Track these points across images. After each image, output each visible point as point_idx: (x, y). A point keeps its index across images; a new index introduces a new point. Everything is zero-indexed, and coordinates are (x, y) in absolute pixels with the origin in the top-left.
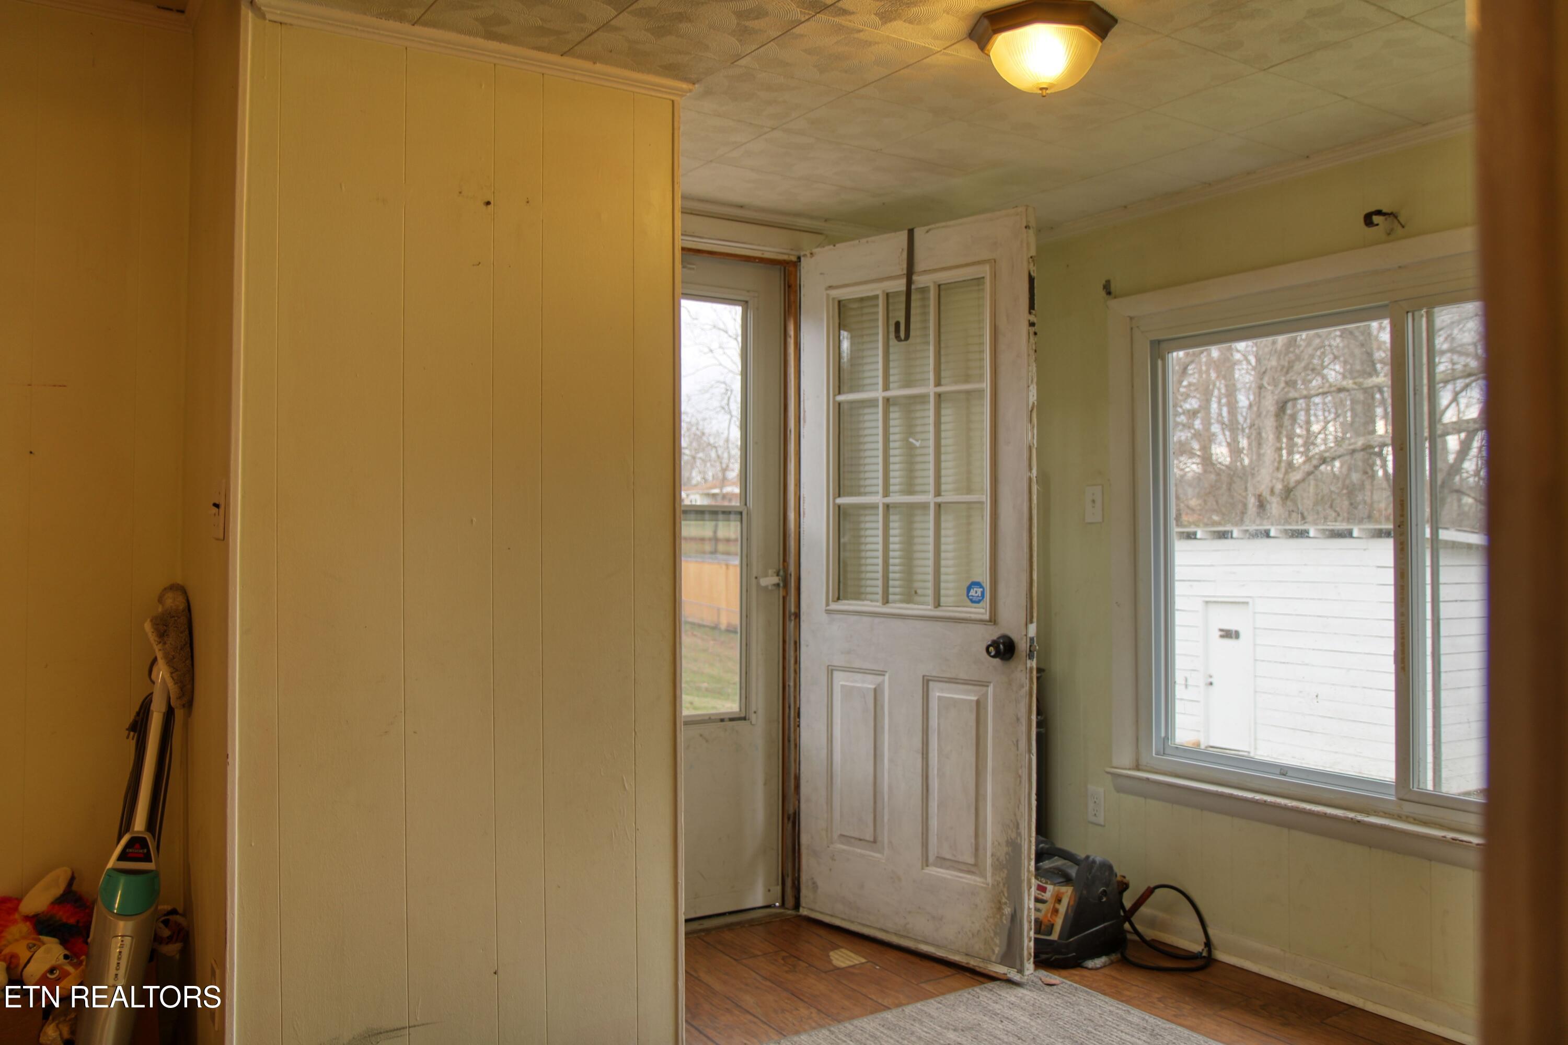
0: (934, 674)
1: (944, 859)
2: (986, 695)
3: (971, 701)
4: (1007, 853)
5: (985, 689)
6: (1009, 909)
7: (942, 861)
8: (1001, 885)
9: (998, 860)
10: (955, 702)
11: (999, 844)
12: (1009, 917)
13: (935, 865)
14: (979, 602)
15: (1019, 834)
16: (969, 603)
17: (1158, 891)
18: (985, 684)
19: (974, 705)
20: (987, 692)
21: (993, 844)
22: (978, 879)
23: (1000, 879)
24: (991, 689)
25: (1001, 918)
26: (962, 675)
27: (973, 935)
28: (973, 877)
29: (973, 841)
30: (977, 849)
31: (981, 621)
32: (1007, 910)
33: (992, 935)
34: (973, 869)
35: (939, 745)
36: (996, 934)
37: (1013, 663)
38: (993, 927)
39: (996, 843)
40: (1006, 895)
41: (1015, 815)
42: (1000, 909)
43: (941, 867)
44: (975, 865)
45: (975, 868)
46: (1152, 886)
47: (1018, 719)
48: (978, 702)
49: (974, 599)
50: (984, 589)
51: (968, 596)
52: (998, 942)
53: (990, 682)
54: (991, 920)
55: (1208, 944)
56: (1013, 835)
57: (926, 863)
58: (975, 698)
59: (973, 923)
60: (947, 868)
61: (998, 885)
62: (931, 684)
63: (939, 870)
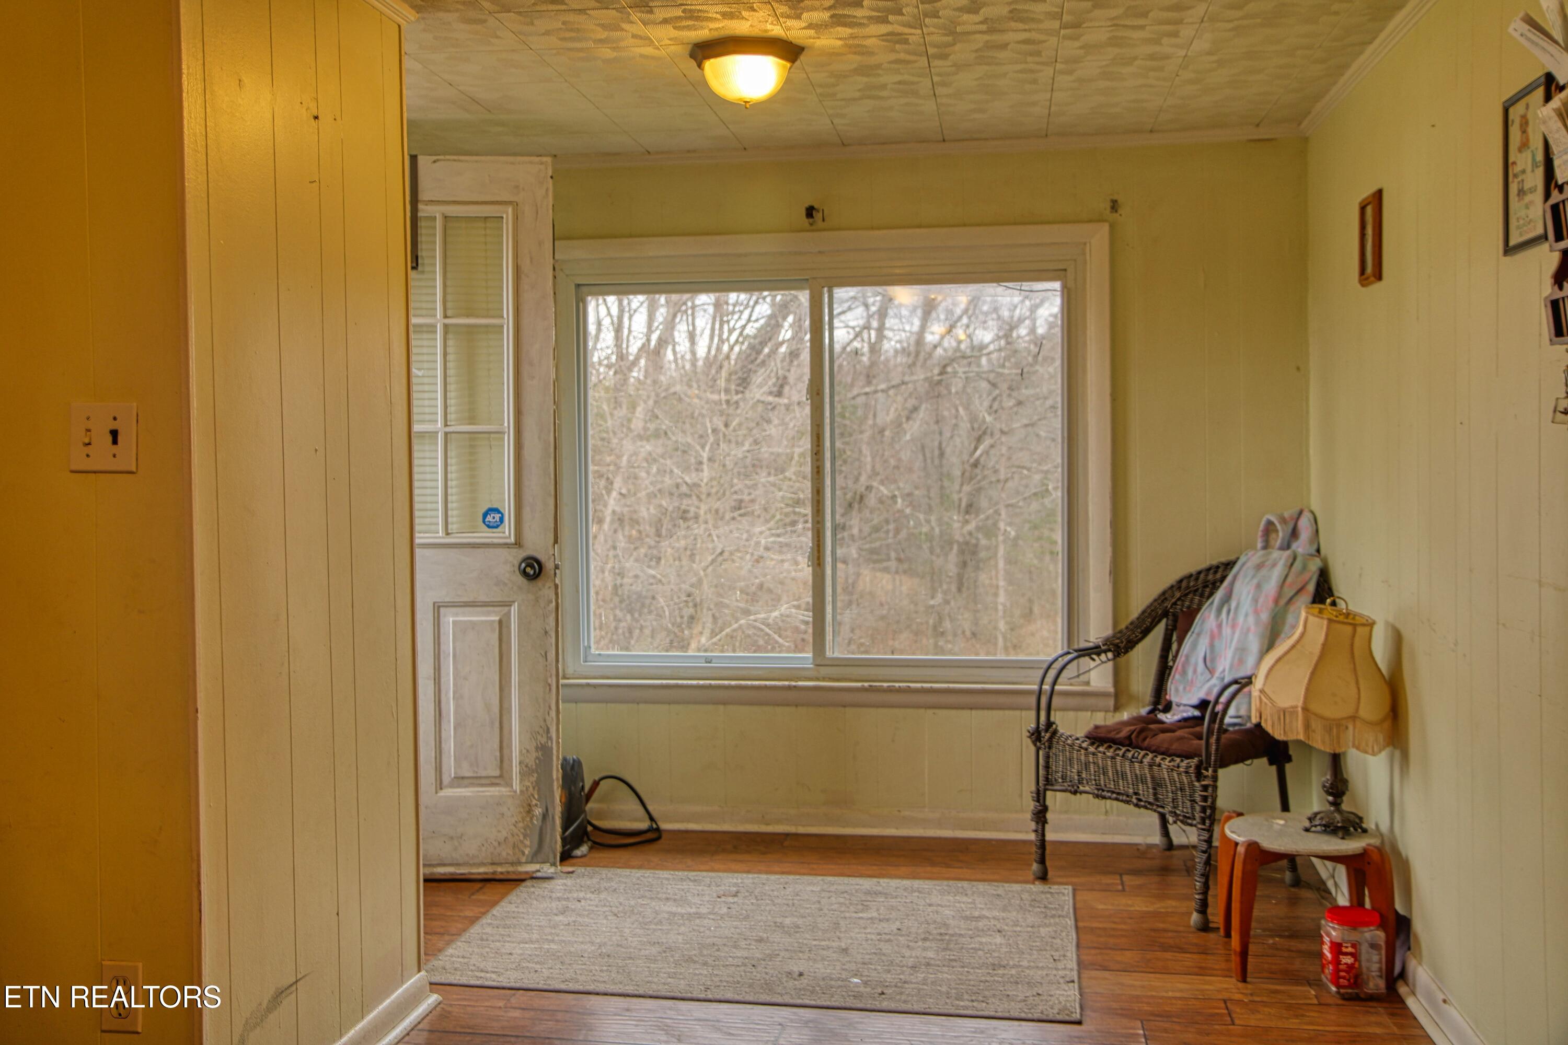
0: (447, 600)
1: (463, 778)
2: (508, 614)
3: (493, 621)
4: (537, 758)
5: (506, 609)
6: (540, 810)
7: (459, 780)
8: (531, 789)
9: (526, 766)
10: (473, 624)
11: (528, 751)
12: (540, 818)
13: (451, 786)
14: (497, 527)
15: (550, 738)
16: (487, 529)
17: (602, 783)
18: (509, 604)
19: (497, 626)
20: (509, 612)
21: (521, 752)
22: (503, 789)
23: (529, 784)
24: (514, 609)
25: (531, 819)
26: (483, 598)
27: (499, 843)
28: (497, 789)
29: (498, 754)
30: (502, 761)
31: (507, 545)
32: (538, 811)
33: (522, 838)
34: (497, 781)
35: (455, 668)
36: (525, 836)
37: (539, 583)
38: (522, 830)
39: (524, 751)
40: (536, 797)
41: (545, 721)
42: (530, 812)
43: (459, 786)
44: (501, 776)
45: (502, 778)
46: (597, 778)
47: (546, 632)
48: (500, 622)
49: (491, 524)
50: (502, 514)
51: (484, 522)
52: (528, 842)
53: (514, 602)
54: (521, 825)
55: (652, 819)
56: (544, 740)
57: (440, 786)
58: (497, 618)
59: (499, 831)
60: (466, 787)
61: (527, 789)
62: (442, 610)
63: (459, 790)
